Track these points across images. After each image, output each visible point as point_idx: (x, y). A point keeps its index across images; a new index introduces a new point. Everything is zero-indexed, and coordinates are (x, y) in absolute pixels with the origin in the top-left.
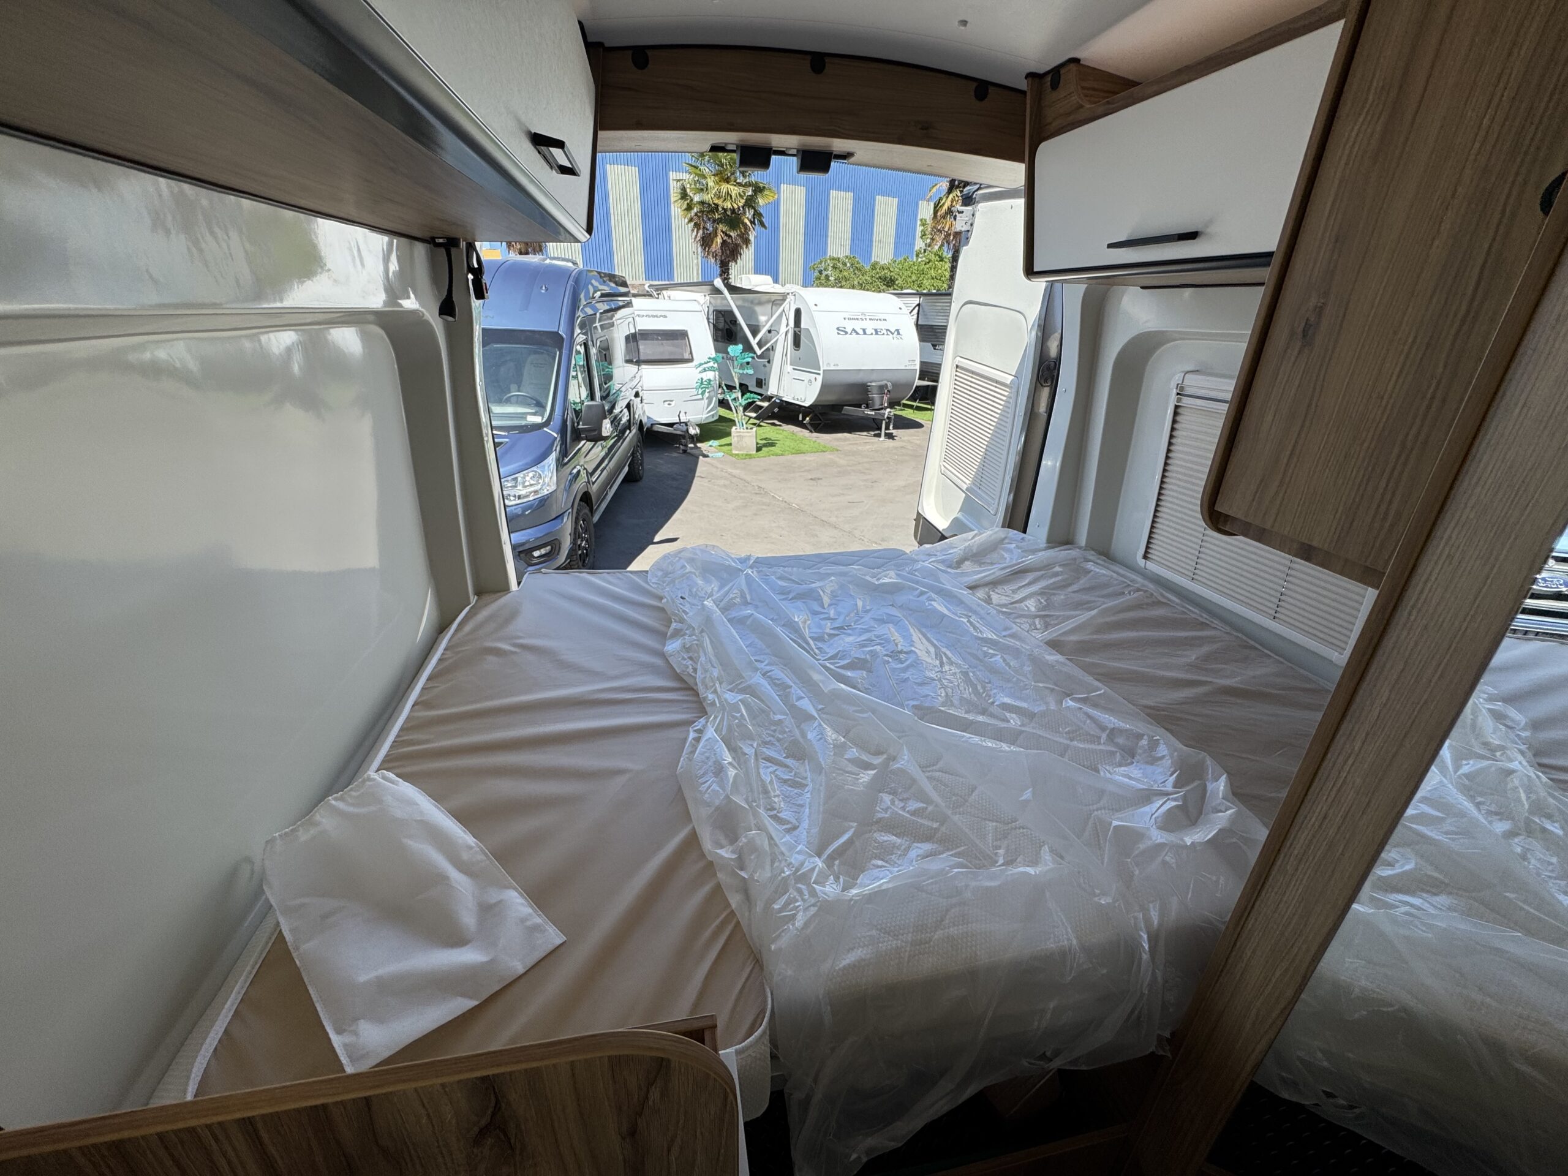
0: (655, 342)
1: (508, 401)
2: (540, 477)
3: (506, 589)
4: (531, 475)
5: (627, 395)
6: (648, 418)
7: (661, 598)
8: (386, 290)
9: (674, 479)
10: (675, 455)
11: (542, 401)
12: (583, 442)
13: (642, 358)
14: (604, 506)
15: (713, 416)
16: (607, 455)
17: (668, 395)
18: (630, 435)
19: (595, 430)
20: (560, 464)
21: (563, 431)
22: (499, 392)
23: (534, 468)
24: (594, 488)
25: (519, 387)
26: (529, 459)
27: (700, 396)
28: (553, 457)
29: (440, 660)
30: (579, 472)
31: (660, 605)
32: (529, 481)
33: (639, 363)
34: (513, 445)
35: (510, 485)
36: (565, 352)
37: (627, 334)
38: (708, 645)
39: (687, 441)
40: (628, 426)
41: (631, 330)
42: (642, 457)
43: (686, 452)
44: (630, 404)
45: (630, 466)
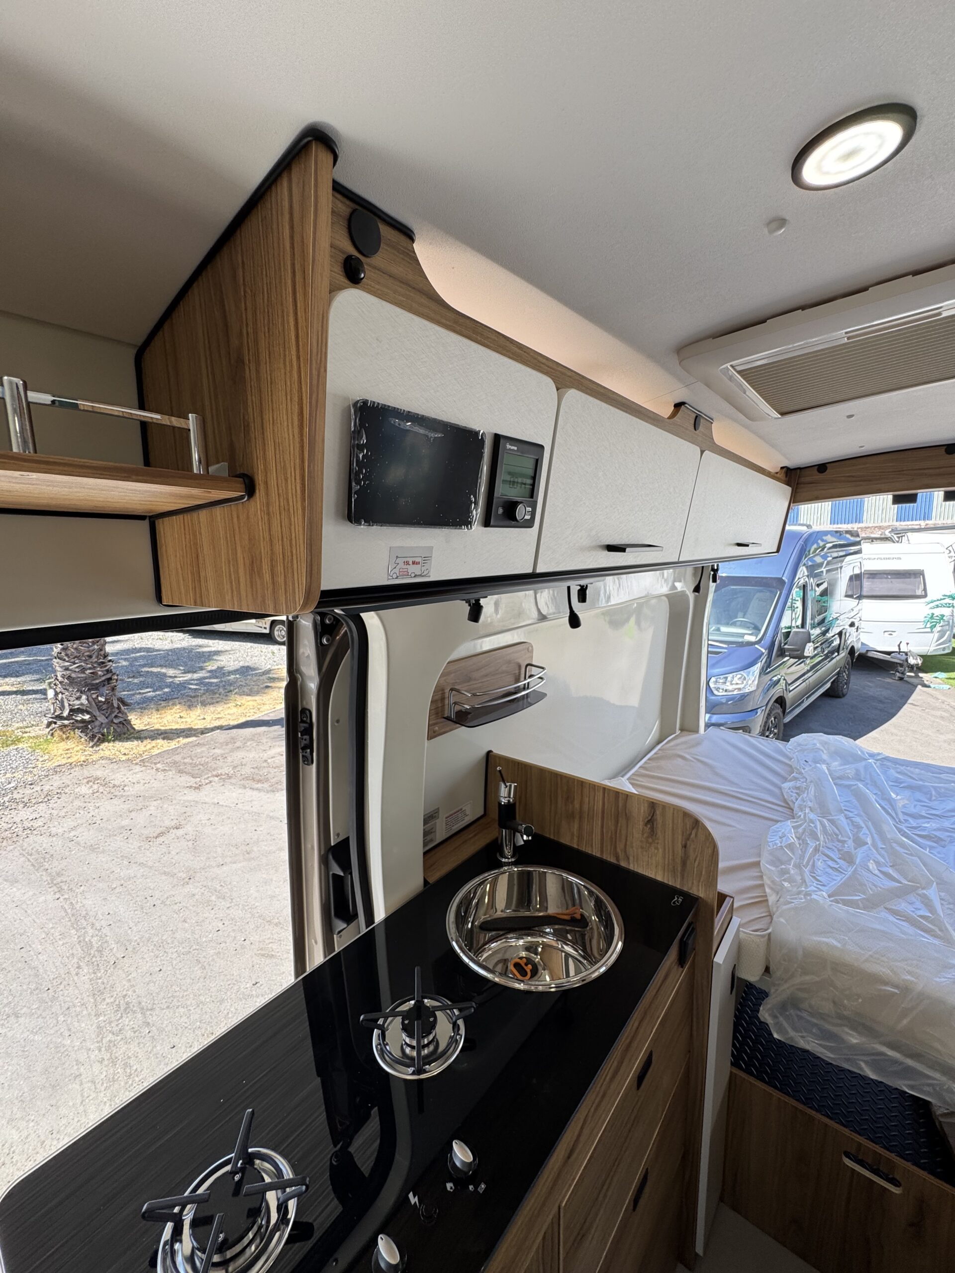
0: (884, 580)
1: (734, 624)
2: (745, 679)
3: (696, 731)
4: (739, 676)
5: (843, 624)
6: (862, 644)
7: (790, 759)
9: (881, 702)
10: (889, 680)
11: (759, 625)
12: (787, 658)
13: (864, 593)
14: (797, 711)
15: (944, 649)
17: (889, 627)
18: (838, 658)
19: (798, 651)
20: (763, 672)
21: (771, 649)
22: (727, 616)
23: (742, 672)
24: (789, 697)
25: (744, 615)
26: (739, 666)
27: (929, 630)
28: (757, 668)
29: (655, 754)
30: (779, 680)
31: (790, 763)
32: (736, 680)
33: (860, 598)
34: (729, 655)
35: (721, 681)
36: (784, 592)
37: (852, 574)
38: (812, 790)
39: (905, 669)
40: (838, 649)
41: (857, 571)
42: (848, 676)
43: (901, 679)
44: (844, 631)
45: (832, 683)
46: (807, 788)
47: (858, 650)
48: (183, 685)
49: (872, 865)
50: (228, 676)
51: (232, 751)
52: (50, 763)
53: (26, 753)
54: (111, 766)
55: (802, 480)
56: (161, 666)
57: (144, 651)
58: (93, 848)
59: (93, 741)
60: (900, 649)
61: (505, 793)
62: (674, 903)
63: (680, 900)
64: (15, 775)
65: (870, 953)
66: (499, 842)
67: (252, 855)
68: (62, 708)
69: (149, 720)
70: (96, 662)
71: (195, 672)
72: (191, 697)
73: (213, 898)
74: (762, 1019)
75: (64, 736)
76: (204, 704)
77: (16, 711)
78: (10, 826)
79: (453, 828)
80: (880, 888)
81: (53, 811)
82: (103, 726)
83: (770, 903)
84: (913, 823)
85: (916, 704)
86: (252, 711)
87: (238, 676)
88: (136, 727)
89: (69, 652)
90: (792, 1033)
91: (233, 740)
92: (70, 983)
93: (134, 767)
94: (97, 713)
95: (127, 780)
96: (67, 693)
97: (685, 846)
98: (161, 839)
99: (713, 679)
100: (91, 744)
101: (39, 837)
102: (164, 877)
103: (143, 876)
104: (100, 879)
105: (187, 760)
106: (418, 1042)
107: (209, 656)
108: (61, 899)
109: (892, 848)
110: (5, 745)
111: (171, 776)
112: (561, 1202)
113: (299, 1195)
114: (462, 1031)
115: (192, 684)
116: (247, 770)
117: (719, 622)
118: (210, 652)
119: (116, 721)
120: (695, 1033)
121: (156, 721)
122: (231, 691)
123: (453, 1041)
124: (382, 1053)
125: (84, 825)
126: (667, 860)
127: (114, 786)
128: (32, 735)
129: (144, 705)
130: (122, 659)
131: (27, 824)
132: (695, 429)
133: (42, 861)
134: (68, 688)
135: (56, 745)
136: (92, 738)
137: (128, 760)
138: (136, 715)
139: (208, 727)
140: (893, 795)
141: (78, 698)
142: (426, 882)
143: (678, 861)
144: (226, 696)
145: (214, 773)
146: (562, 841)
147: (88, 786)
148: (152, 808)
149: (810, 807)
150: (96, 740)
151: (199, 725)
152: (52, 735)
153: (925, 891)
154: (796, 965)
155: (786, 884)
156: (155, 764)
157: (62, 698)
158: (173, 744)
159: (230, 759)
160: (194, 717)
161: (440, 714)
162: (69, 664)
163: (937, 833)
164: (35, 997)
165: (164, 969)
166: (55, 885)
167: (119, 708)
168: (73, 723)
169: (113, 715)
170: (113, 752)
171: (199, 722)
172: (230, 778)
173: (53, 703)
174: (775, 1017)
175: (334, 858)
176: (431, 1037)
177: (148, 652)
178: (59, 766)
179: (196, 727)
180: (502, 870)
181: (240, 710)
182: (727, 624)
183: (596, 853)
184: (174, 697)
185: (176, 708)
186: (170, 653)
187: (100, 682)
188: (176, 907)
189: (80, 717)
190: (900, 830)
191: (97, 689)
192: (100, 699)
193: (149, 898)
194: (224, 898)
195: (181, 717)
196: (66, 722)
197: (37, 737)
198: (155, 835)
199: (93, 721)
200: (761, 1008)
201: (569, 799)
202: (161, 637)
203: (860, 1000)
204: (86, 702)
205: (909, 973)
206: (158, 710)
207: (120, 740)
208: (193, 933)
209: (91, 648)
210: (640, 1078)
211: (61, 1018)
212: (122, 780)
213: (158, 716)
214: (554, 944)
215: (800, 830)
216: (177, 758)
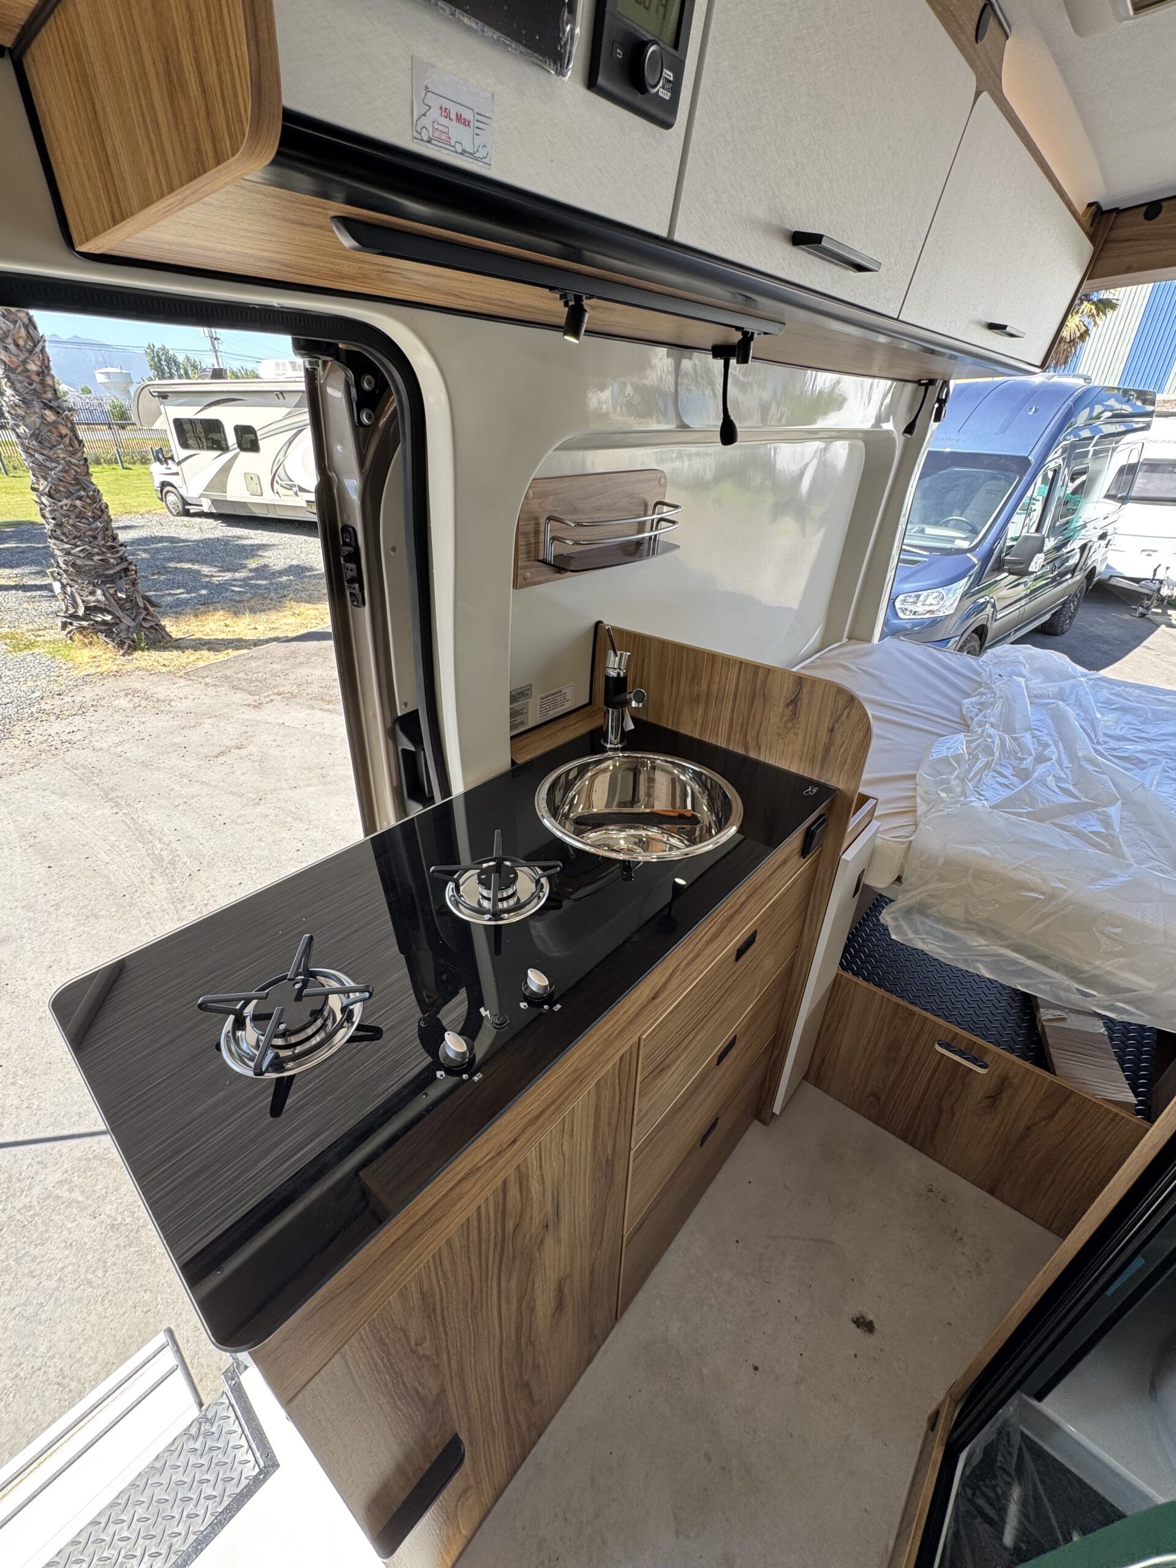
1: (946, 525)
2: (942, 599)
3: (869, 640)
4: (935, 595)
5: (1091, 534)
6: (1108, 566)
7: (980, 674)
8: (876, 418)
9: (1108, 643)
10: (1127, 617)
11: (978, 526)
12: (1006, 574)
13: (1133, 494)
16: (1026, 596)
17: (1150, 544)
18: (1070, 582)
19: (1022, 564)
20: (968, 591)
21: (986, 560)
22: (936, 513)
23: (940, 590)
24: (993, 627)
25: (962, 513)
26: (940, 580)
28: (962, 585)
29: (812, 662)
31: (978, 679)
32: (930, 600)
33: (1124, 500)
34: (930, 564)
35: (911, 600)
36: (1026, 478)
37: (1125, 463)
38: (998, 706)
39: (1152, 604)
40: (1073, 571)
41: (1133, 460)
42: (1076, 609)
43: (1143, 615)
44: (1089, 545)
45: (1053, 615)
46: (992, 704)
47: (1100, 574)
48: (223, 586)
49: (1050, 780)
50: (280, 577)
51: (294, 666)
52: (76, 672)
53: (45, 659)
54: (151, 678)
55: (1115, 234)
56: (192, 561)
57: (167, 542)
58: (145, 765)
59: (122, 648)
60: (1155, 575)
61: (615, 664)
62: (807, 793)
63: (815, 790)
64: (39, 683)
65: (1022, 862)
66: (604, 729)
67: (328, 779)
68: (75, 605)
69: (187, 628)
70: (103, 545)
71: (236, 571)
72: (236, 601)
73: (289, 819)
74: (882, 921)
75: (86, 641)
76: (253, 611)
77: (21, 610)
78: (45, 738)
79: (550, 713)
80: (1053, 802)
81: (92, 725)
82: (131, 630)
83: (918, 813)
84: (1113, 744)
85: (1151, 647)
86: (313, 621)
87: (291, 577)
88: (174, 635)
89: (65, 530)
90: (911, 935)
91: (294, 654)
92: (147, 891)
93: (177, 680)
94: (120, 614)
95: (173, 695)
96: (77, 586)
97: (832, 730)
98: (222, 759)
99: (901, 597)
100: (122, 652)
101: (81, 750)
102: (231, 797)
103: (207, 794)
104: (160, 796)
105: (242, 675)
106: (495, 895)
107: (252, 550)
108: (120, 813)
109: (1080, 766)
110: (17, 649)
111: (224, 692)
112: (642, 1034)
113: (364, 1000)
114: (547, 890)
115: (235, 586)
116: (315, 689)
117: (925, 521)
118: (251, 545)
119: (146, 625)
120: (806, 930)
121: (196, 629)
122: (285, 596)
123: (535, 896)
124: (456, 904)
125: (131, 741)
126: (806, 747)
127: (158, 701)
128: (48, 638)
129: (178, 609)
130: (140, 550)
131: (65, 737)
132: (977, 42)
133: (91, 775)
134: (76, 579)
135: (79, 652)
136: (121, 644)
137: (170, 672)
138: (170, 621)
139: (262, 638)
140: (1099, 716)
141: (93, 593)
142: (513, 763)
143: (821, 748)
144: (280, 602)
145: (276, 691)
146: (682, 731)
147: (127, 699)
148: (206, 726)
149: (992, 723)
150: (126, 647)
151: (250, 635)
152: (71, 638)
153: (1105, 809)
154: (933, 872)
155: (943, 795)
156: (203, 677)
157: (72, 592)
158: (221, 656)
159: (292, 676)
160: (244, 626)
161: (532, 555)
162: (69, 546)
163: (1140, 756)
164: (111, 902)
165: (244, 883)
166: (110, 799)
167: (146, 609)
168: (93, 625)
169: (141, 617)
170: (150, 663)
171: (250, 632)
172: (295, 697)
173: (63, 600)
174: (895, 919)
175: (402, 729)
176: (510, 891)
177: (172, 542)
178: (88, 675)
179: (247, 638)
180: (605, 755)
181: (299, 620)
182: (936, 524)
183: (721, 743)
184: (214, 600)
185: (218, 614)
186: (201, 545)
187: (115, 573)
188: (248, 826)
189: (99, 618)
190: (1096, 751)
191: (113, 582)
192: (119, 595)
193: (217, 816)
194: (301, 820)
195: (226, 626)
196: (85, 623)
197: (54, 642)
198: (215, 754)
199: (117, 624)
200: (884, 911)
201: (695, 679)
202: (186, 523)
203: (997, 906)
204: (103, 599)
205: (1061, 881)
206: (196, 616)
207: (156, 649)
208: (271, 851)
209: (93, 526)
210: (741, 952)
211: (143, 921)
212: (167, 694)
213: (199, 623)
214: (659, 837)
215: (974, 745)
216: (228, 672)
